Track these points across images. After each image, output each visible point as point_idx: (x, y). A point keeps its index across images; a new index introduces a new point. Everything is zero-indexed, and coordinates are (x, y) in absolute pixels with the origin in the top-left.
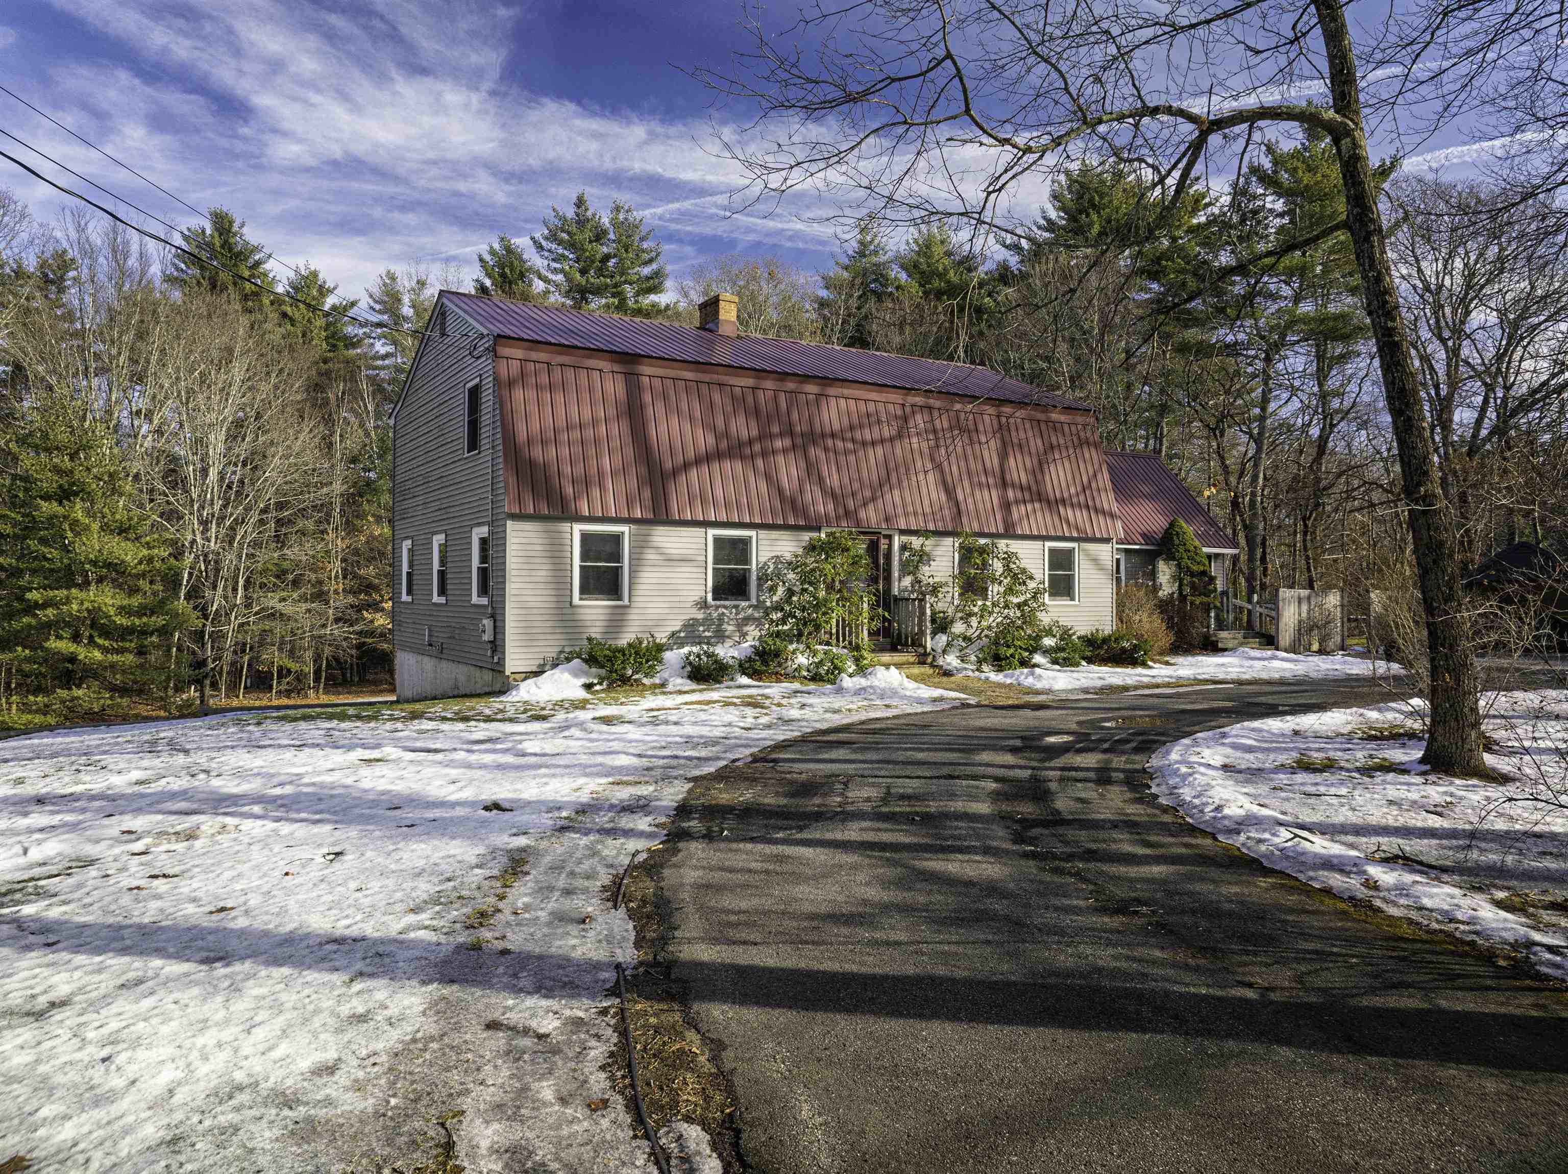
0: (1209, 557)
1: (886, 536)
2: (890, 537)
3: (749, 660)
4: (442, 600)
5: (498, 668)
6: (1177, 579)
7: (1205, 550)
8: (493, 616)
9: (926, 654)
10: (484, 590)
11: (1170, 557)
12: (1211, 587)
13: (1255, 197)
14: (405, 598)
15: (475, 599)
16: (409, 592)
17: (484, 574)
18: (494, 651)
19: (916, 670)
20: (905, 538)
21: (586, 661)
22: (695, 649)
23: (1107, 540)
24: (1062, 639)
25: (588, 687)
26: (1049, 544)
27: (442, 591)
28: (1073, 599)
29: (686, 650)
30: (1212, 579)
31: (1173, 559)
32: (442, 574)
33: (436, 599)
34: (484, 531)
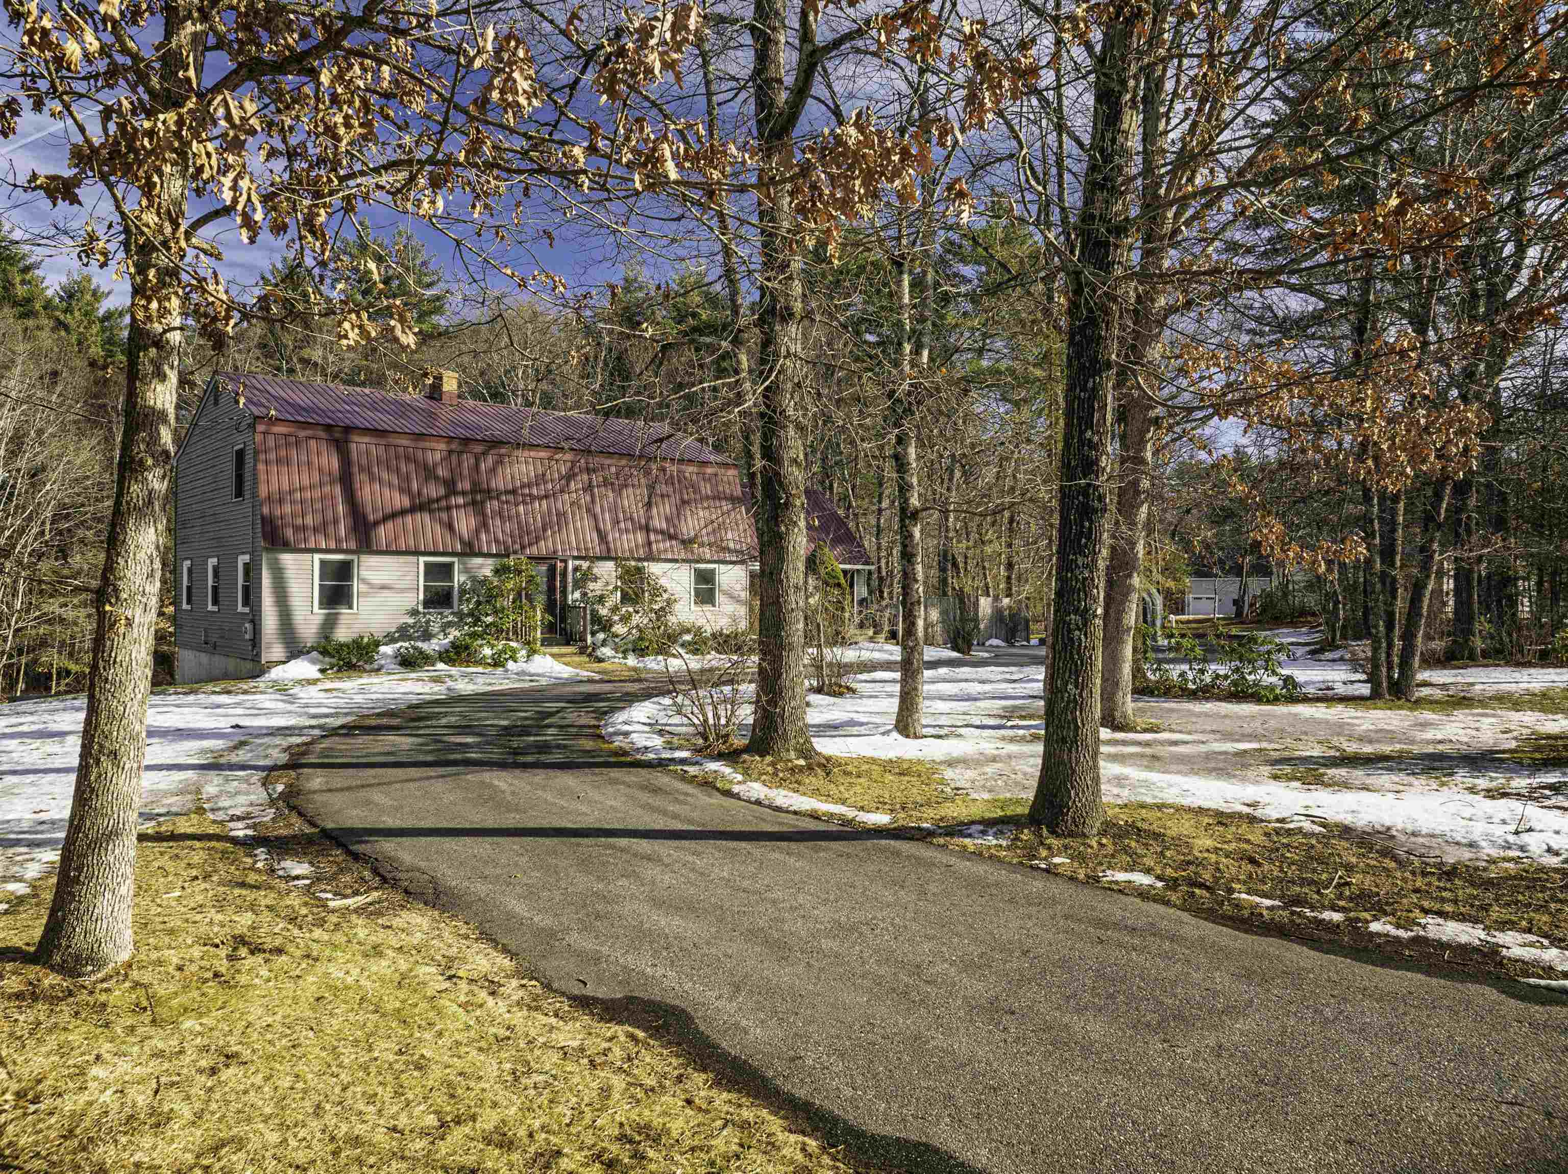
0: (845, 572)
1: (562, 561)
2: (565, 562)
3: (447, 651)
4: (215, 609)
5: (256, 659)
8: (252, 621)
9: (587, 647)
10: (246, 603)
14: (185, 606)
15: (240, 608)
16: (189, 601)
17: (246, 590)
18: (254, 646)
19: (577, 659)
20: (577, 563)
21: (321, 653)
22: (406, 644)
23: (743, 562)
24: (696, 635)
25: (322, 671)
26: (693, 566)
27: (215, 602)
28: (714, 606)
29: (398, 645)
31: (816, 574)
32: (215, 589)
33: (210, 607)
34: (246, 558)
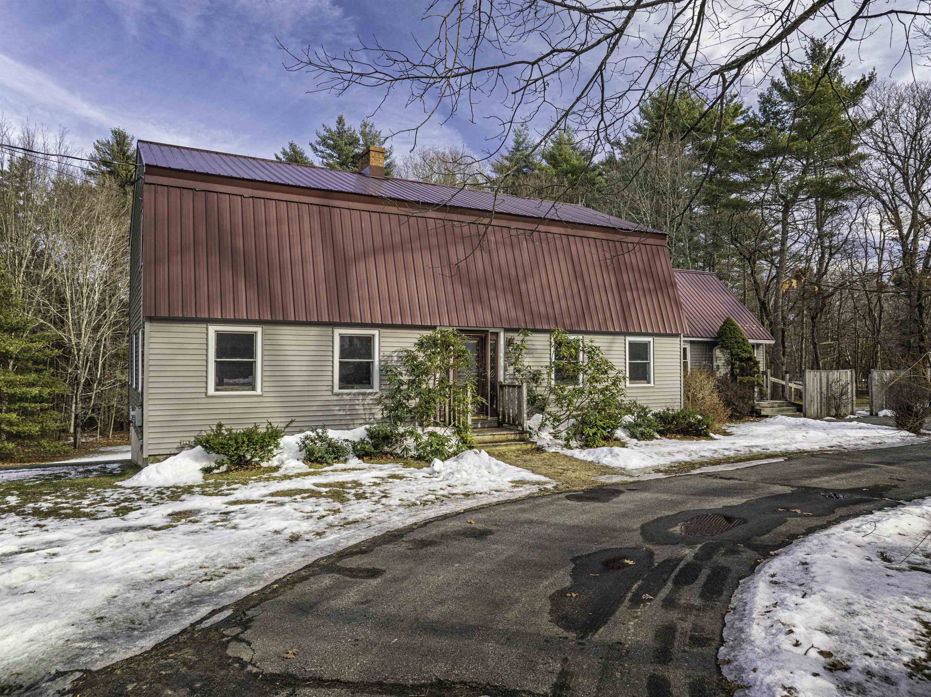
0: (753, 346)
1: (492, 333)
2: (497, 334)
3: (363, 442)
6: (730, 363)
7: (751, 341)
9: (523, 433)
11: (724, 347)
12: (755, 369)
13: (775, 104)
20: (510, 335)
21: (206, 448)
22: (310, 434)
23: (677, 335)
24: (639, 416)
25: (207, 471)
26: (629, 339)
28: (649, 382)
29: (303, 435)
30: (757, 363)
31: (727, 348)
